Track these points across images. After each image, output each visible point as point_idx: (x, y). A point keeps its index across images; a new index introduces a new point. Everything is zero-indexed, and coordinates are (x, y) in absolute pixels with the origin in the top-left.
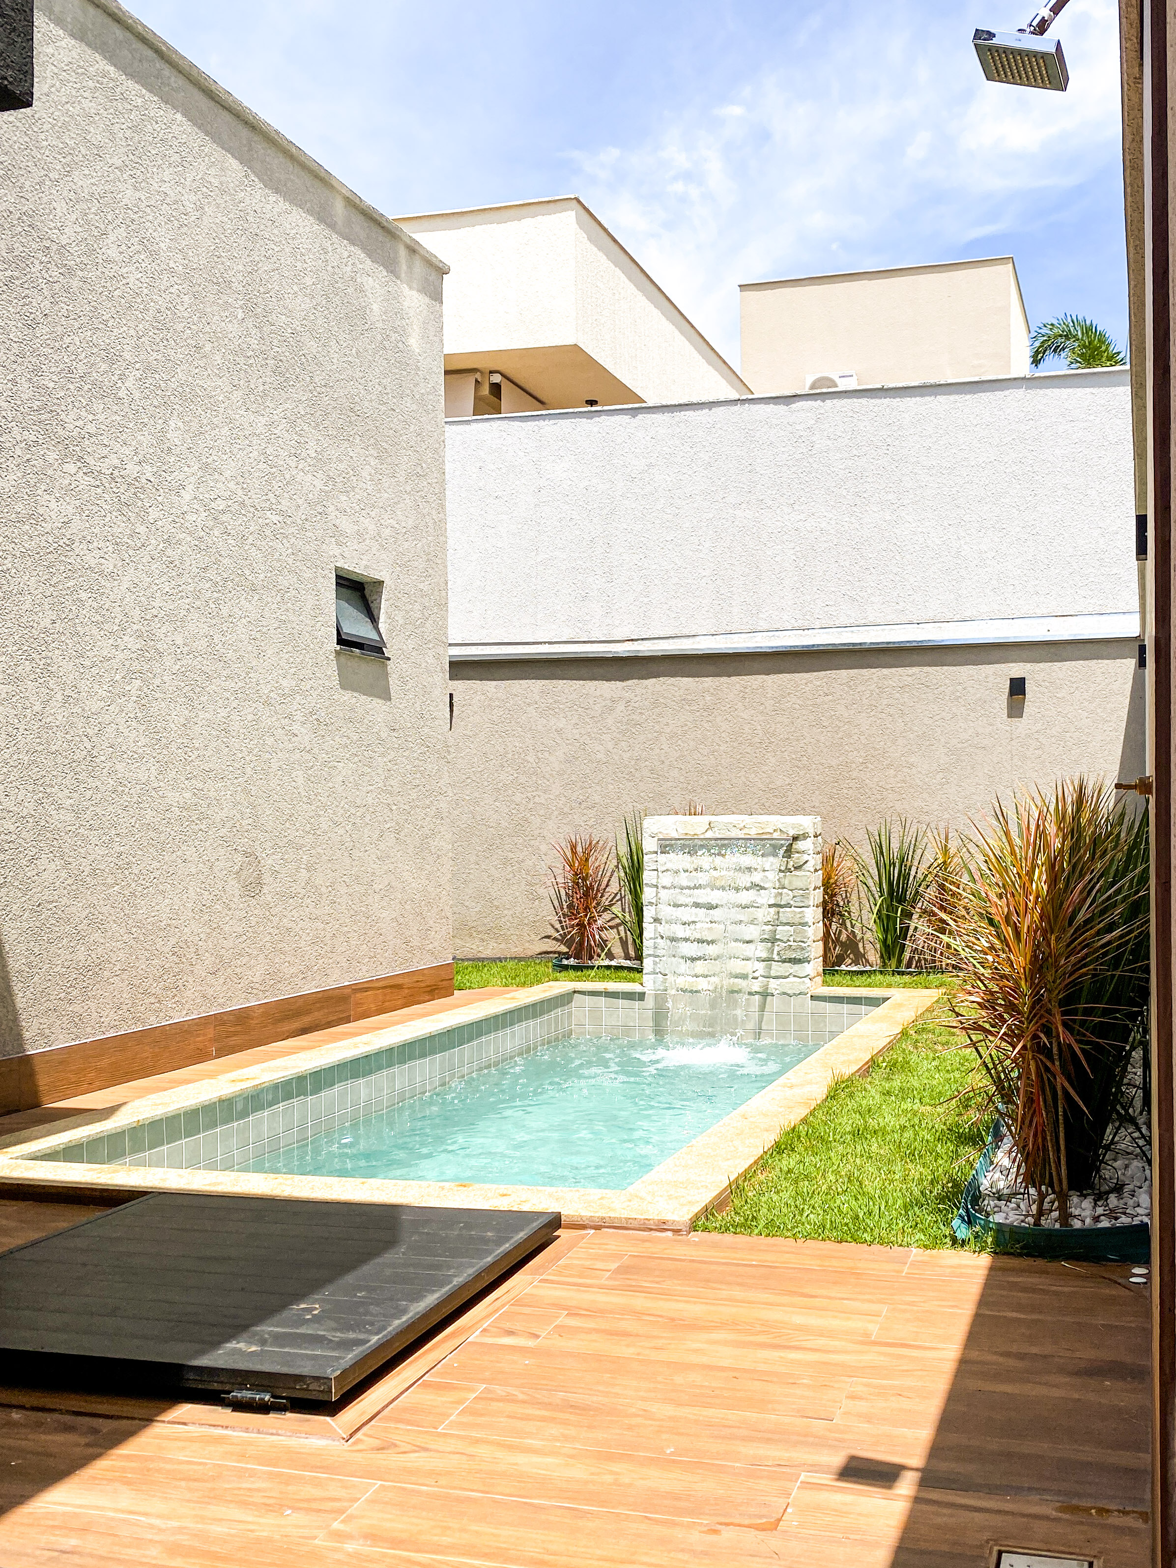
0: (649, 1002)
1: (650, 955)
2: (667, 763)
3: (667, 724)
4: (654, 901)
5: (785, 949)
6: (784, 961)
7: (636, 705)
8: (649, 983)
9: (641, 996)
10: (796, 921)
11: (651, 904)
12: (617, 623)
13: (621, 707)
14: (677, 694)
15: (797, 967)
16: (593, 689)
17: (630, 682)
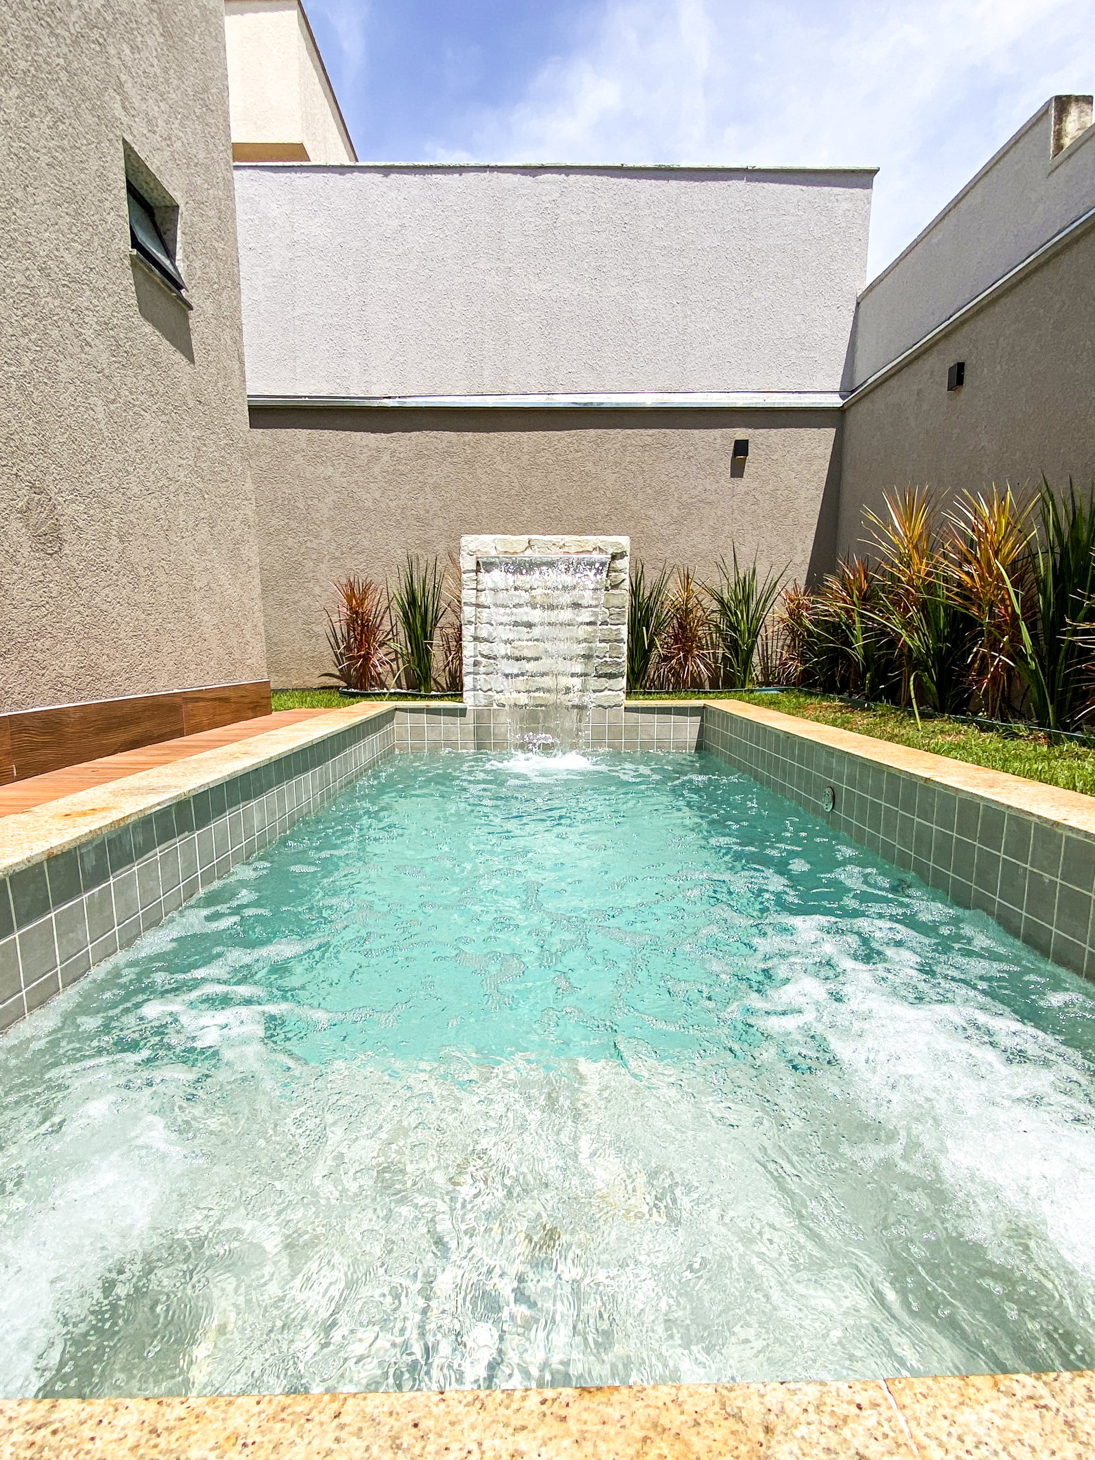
0: (470, 717)
1: (470, 673)
2: (431, 512)
3: (431, 475)
4: (473, 620)
5: (601, 664)
6: (599, 676)
7: (402, 455)
8: (469, 700)
9: (463, 712)
10: (612, 637)
11: (470, 623)
12: (375, 380)
13: (386, 457)
14: (440, 446)
15: (611, 682)
16: (359, 438)
17: (395, 434)
